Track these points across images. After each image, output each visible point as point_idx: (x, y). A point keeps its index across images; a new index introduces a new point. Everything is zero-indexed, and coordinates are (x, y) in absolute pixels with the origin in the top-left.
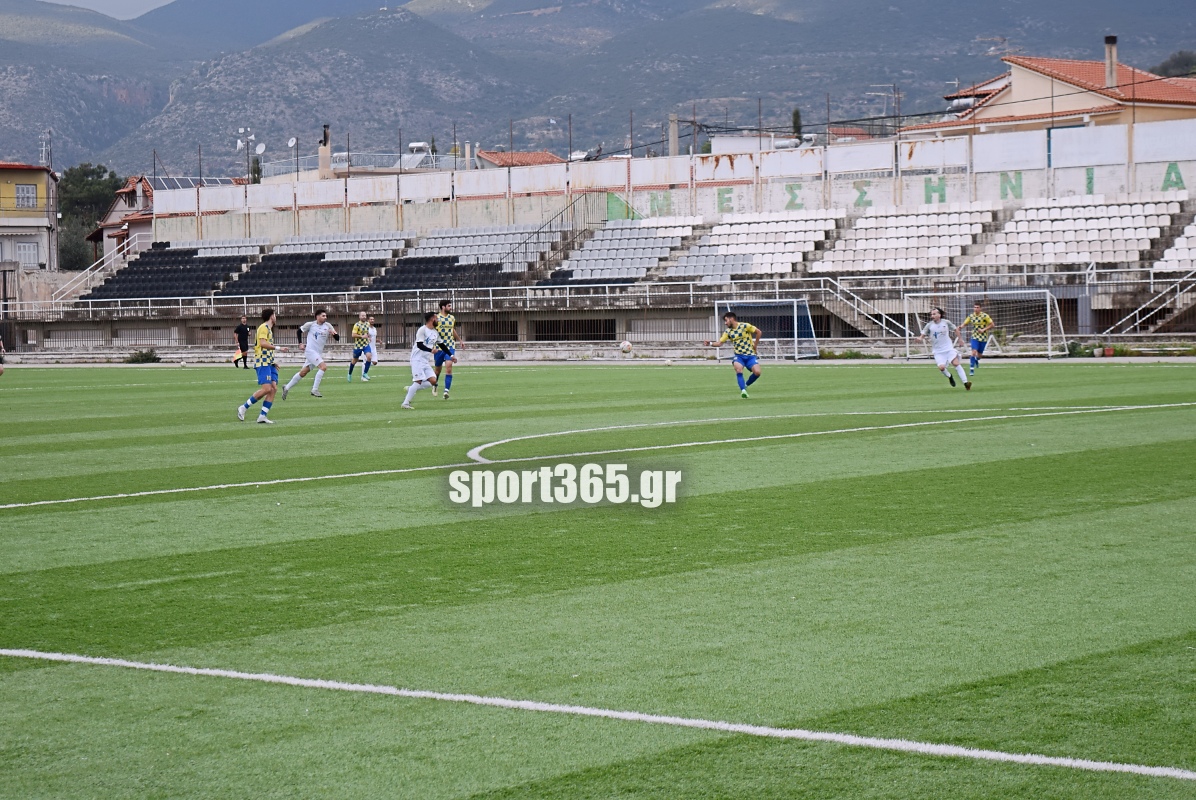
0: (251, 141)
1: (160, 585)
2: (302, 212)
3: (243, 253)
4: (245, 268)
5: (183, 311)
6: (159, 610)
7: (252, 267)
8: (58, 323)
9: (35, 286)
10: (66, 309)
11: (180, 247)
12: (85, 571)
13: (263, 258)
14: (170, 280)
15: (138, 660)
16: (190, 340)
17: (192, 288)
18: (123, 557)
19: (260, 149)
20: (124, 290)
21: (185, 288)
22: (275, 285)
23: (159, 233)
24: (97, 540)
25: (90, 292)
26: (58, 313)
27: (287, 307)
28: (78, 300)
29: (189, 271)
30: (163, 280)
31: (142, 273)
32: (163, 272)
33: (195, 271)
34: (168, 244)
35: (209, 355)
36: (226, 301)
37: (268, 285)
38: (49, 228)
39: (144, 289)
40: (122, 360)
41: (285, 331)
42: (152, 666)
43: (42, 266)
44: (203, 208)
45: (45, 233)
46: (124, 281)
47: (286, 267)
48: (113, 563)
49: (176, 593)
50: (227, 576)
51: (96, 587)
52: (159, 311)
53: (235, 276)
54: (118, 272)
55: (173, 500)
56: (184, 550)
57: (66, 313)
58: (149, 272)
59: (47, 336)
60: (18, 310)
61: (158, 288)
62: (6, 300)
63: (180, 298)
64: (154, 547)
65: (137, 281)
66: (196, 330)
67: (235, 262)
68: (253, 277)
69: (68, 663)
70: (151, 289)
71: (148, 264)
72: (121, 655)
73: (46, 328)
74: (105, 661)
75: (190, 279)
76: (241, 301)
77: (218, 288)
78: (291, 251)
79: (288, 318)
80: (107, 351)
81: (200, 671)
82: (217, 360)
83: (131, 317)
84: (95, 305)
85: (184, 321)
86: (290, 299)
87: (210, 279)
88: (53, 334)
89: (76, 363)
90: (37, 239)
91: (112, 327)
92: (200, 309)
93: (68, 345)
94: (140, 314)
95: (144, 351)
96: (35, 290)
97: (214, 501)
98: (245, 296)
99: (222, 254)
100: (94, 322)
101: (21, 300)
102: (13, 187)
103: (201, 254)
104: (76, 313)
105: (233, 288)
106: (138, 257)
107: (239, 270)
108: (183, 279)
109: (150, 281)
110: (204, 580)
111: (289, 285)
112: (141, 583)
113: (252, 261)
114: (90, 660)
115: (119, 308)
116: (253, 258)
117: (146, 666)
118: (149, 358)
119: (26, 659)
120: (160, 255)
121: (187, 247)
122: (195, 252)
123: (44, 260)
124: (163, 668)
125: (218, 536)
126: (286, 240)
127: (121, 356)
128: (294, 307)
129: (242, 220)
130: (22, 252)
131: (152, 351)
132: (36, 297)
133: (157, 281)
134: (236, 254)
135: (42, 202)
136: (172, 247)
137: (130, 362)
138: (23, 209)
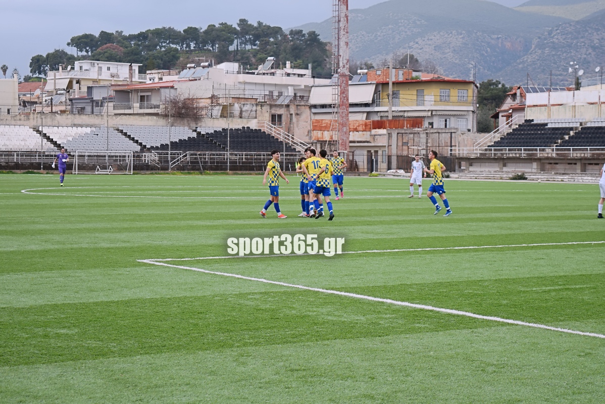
0: (576, 68)
1: (554, 290)
2: (603, 105)
3: (571, 125)
4: (572, 133)
5: (539, 154)
6: (556, 302)
7: (575, 133)
8: (476, 159)
9: (466, 140)
10: (481, 152)
11: (539, 122)
12: (515, 281)
13: (581, 128)
14: (533, 138)
15: (552, 326)
16: (543, 169)
17: (544, 143)
18: (532, 275)
19: (581, 73)
20: (510, 143)
21: (541, 143)
22: (587, 142)
23: (530, 114)
24: (517, 266)
25: (493, 144)
26: (477, 154)
27: (593, 154)
28: (487, 148)
29: (543, 134)
30: (530, 138)
31: (519, 134)
32: (530, 134)
33: (546, 134)
34: (533, 120)
35: (552, 177)
36: (561, 150)
37: (584, 142)
38: (473, 112)
39: (520, 143)
40: (508, 178)
41: (591, 166)
42: (559, 329)
43: (469, 130)
44: (551, 103)
45: (471, 113)
46: (510, 139)
47: (593, 133)
48: (528, 278)
49: (562, 295)
50: (587, 288)
51: (523, 289)
52: (527, 154)
53: (567, 137)
54: (507, 134)
55: (551, 248)
56: (562, 274)
57: (481, 154)
58: (523, 134)
59: (471, 165)
60: (457, 152)
61: (527, 143)
62: (451, 146)
63: (538, 148)
64: (547, 271)
65: (517, 139)
66: (546, 164)
67: (566, 130)
68: (576, 138)
69: (517, 325)
70: (524, 143)
71: (522, 130)
72: (542, 323)
73: (471, 161)
74: (535, 325)
75: (543, 138)
76: (569, 150)
77: (557, 143)
78: (596, 125)
79: (594, 159)
80: (500, 173)
81: (585, 334)
82: (557, 180)
83: (513, 157)
84: (495, 150)
85: (540, 159)
86: (595, 150)
87: (554, 138)
88: (473, 164)
89: (485, 179)
90: (467, 117)
91: (504, 161)
92: (548, 153)
93: (482, 169)
94: (518, 156)
95: (520, 174)
96: (466, 143)
97: (572, 250)
98: (571, 148)
99: (560, 126)
100: (494, 159)
101: (459, 147)
102: (456, 91)
103: (549, 126)
104: (486, 154)
105: (565, 143)
106: (517, 126)
107: (569, 134)
108: (540, 138)
109: (523, 138)
110: (576, 289)
111: (595, 142)
112: (544, 288)
113: (576, 130)
114: (527, 324)
115: (507, 152)
116: (576, 128)
117: (556, 329)
118: (522, 177)
119: (496, 321)
120: (528, 126)
121: (542, 122)
122: (546, 124)
123: (470, 127)
124: (565, 330)
125: (578, 268)
126: (594, 119)
127: (508, 176)
128: (597, 154)
129: (571, 108)
130: (460, 123)
131: (523, 174)
132: (466, 146)
133: (526, 139)
134: (567, 126)
135: (470, 99)
136: (535, 122)
137: (511, 179)
138: (461, 102)
